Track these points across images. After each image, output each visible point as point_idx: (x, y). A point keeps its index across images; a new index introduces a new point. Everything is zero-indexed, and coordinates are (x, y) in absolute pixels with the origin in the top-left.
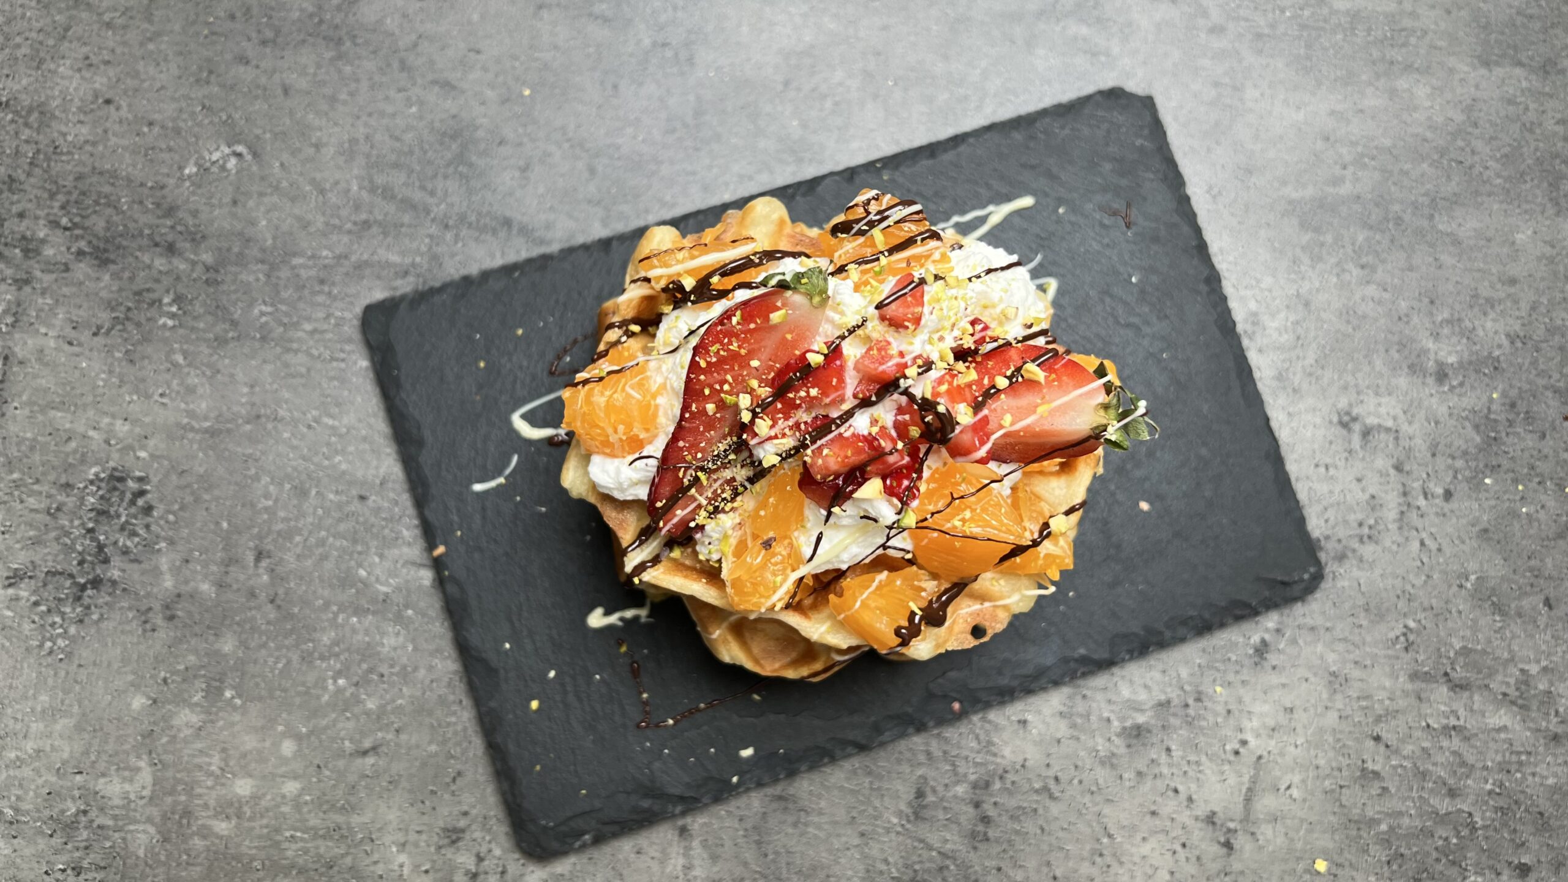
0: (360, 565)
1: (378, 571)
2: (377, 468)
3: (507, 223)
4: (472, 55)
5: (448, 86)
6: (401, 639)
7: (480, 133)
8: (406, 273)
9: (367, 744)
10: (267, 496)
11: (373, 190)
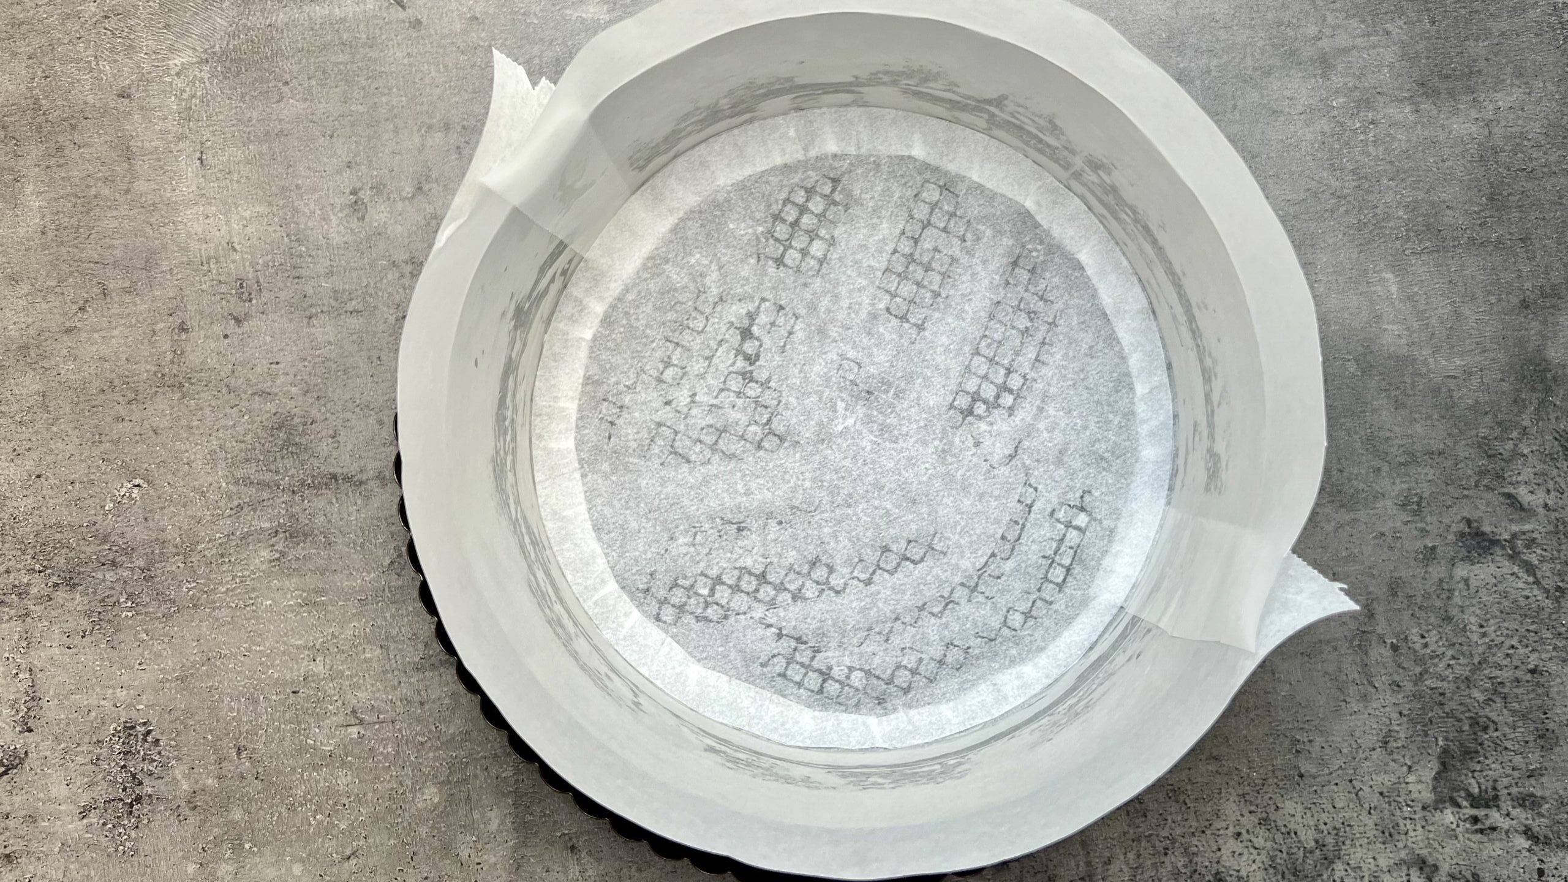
0: (307, 738)
1: (321, 738)
2: (299, 670)
3: (334, 477)
4: (273, 366)
5: (264, 394)
6: (349, 778)
7: (297, 420)
8: (277, 532)
9: (348, 852)
10: (231, 710)
11: (236, 483)
